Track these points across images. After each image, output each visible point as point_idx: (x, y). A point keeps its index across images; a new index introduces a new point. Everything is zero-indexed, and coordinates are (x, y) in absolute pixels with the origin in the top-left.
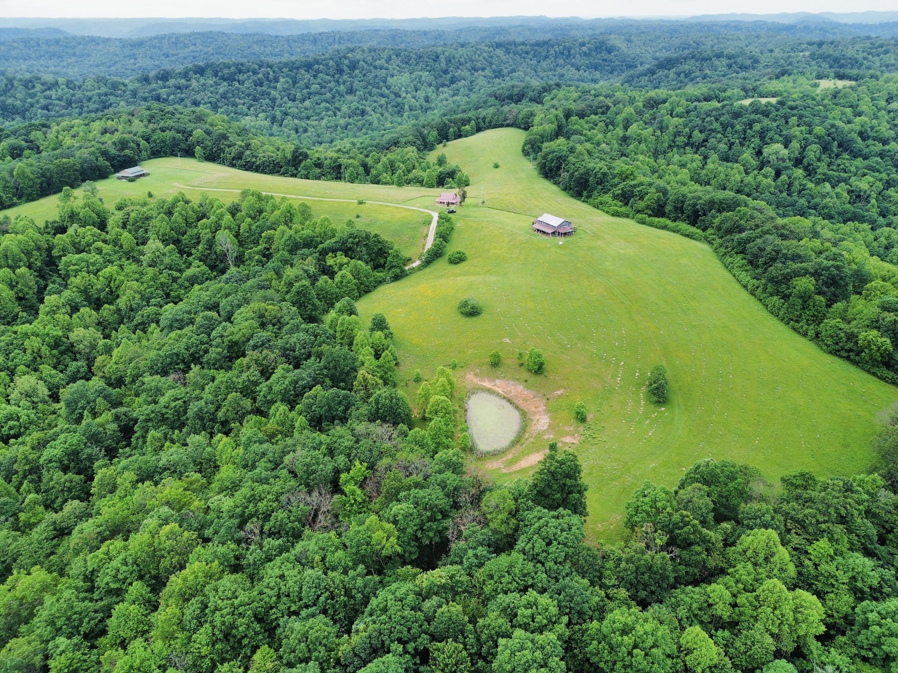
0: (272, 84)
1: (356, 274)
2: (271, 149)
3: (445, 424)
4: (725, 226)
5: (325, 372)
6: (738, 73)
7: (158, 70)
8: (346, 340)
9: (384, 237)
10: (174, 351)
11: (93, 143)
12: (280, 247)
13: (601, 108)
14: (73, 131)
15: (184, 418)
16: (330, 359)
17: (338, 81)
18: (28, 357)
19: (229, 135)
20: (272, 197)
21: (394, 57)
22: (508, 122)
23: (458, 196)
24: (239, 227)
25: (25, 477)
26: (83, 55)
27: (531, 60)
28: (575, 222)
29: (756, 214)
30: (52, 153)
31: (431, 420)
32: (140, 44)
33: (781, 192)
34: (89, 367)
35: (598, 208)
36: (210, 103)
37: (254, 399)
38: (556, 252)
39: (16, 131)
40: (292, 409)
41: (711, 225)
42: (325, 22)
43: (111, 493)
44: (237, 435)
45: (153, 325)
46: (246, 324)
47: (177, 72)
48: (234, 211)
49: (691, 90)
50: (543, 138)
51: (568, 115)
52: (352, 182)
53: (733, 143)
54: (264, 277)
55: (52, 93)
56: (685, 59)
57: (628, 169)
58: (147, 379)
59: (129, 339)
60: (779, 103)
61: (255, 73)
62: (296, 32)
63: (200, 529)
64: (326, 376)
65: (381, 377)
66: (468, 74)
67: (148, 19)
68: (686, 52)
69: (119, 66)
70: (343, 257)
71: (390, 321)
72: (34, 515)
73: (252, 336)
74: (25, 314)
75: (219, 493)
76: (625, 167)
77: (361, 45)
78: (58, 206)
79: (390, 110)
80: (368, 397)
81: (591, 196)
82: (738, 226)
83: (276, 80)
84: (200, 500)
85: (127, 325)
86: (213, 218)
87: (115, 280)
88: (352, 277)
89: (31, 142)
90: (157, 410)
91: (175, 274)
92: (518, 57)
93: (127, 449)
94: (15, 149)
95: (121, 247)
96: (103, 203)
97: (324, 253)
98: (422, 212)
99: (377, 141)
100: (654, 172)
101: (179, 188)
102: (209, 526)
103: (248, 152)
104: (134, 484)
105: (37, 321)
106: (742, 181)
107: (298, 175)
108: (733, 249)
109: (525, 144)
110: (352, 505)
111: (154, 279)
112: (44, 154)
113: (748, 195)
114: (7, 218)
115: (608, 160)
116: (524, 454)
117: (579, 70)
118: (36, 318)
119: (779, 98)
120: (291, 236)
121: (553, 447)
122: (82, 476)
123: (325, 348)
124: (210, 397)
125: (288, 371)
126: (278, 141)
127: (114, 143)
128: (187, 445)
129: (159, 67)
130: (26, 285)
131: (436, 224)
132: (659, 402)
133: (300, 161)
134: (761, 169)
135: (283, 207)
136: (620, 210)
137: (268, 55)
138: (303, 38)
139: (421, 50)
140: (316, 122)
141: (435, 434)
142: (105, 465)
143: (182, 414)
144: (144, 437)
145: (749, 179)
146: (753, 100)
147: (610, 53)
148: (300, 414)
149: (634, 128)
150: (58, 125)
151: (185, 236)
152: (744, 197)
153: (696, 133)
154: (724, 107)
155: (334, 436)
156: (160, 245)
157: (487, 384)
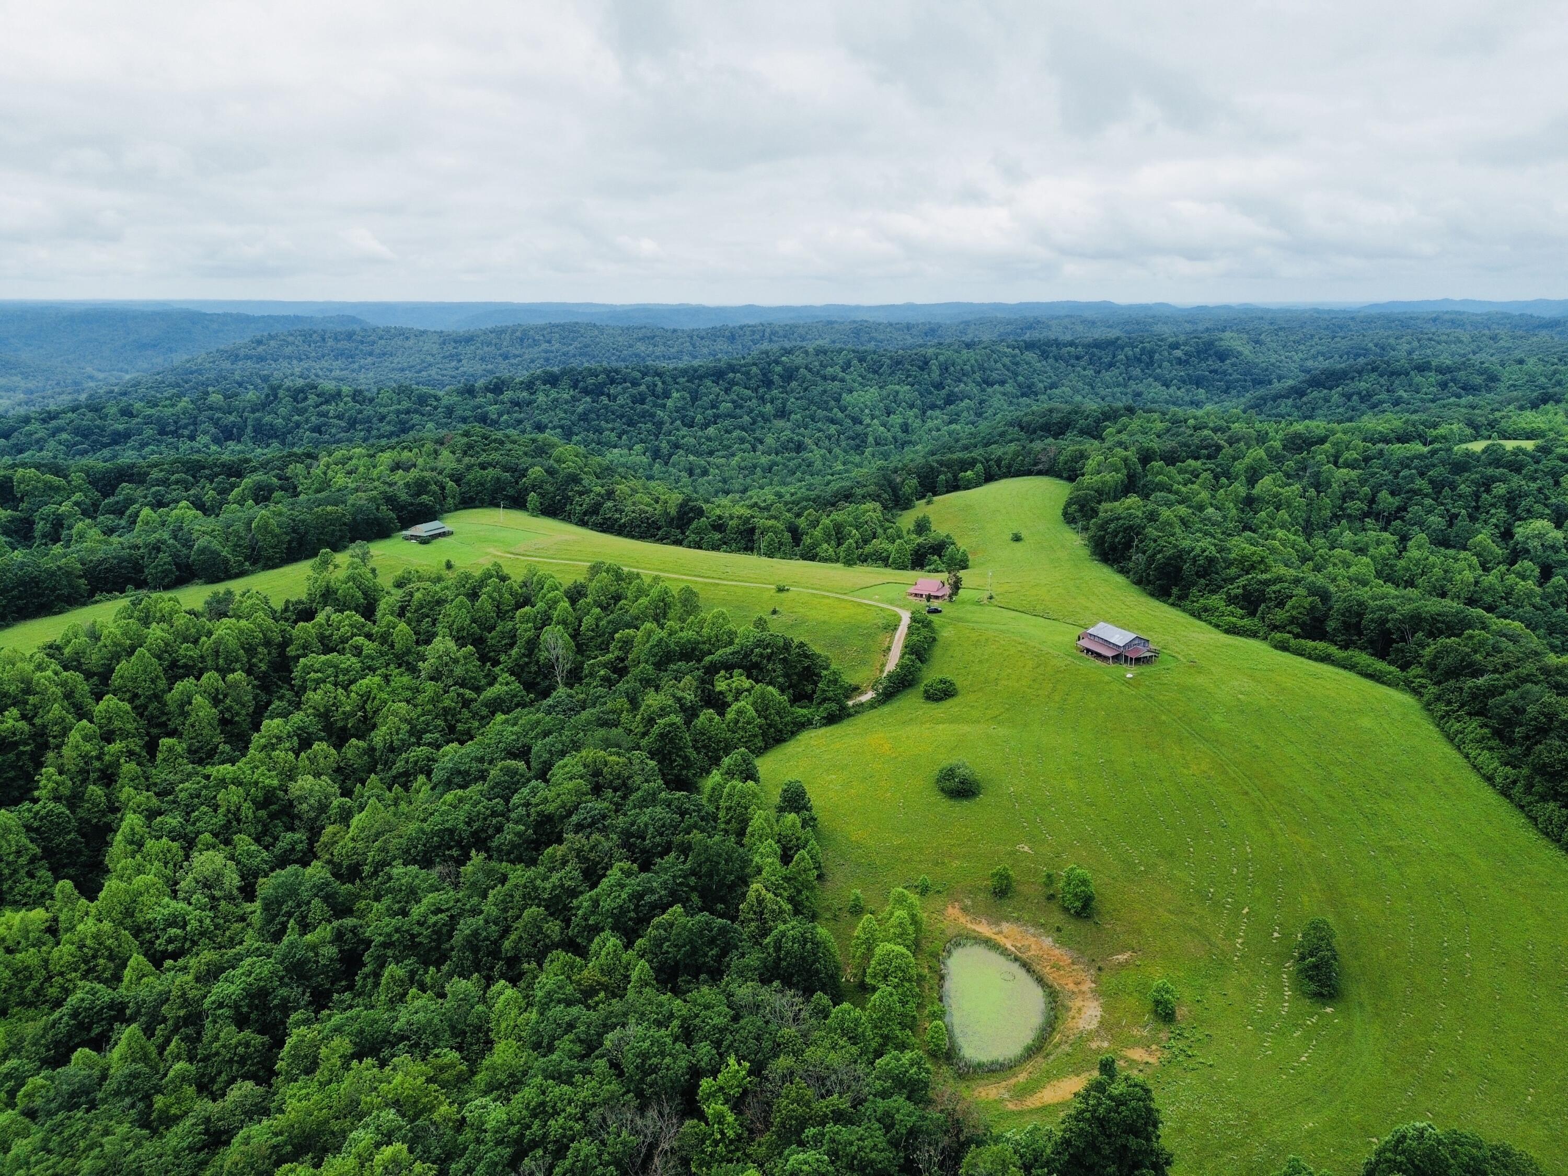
0: (660, 401)
1: (763, 708)
2: (647, 499)
3: (900, 1001)
4: (1443, 663)
5: (692, 881)
6: (1459, 396)
7: (490, 378)
8: (734, 825)
9: (816, 649)
10: (447, 826)
11: (376, 483)
12: (642, 658)
13: (1206, 448)
14: (350, 466)
15: (447, 946)
16: (703, 857)
17: (762, 399)
18: (219, 819)
19: (584, 476)
20: (638, 576)
21: (855, 362)
22: (1040, 467)
23: (947, 586)
24: (580, 621)
25: (175, 1030)
26: (384, 354)
27: (1084, 369)
28: (1156, 640)
29: (1505, 643)
30: (313, 497)
31: (874, 989)
32: (469, 339)
33: (1555, 605)
34: (312, 841)
35: (1199, 618)
36: (562, 427)
37: (567, 922)
38: (1121, 692)
39: (268, 463)
40: (628, 945)
41: (1416, 660)
42: (750, 309)
43: (307, 1074)
44: (530, 986)
45: (421, 778)
46: (570, 785)
47: (517, 380)
48: (575, 594)
49: (1371, 422)
50: (1101, 495)
51: (1146, 457)
52: (770, 555)
53: (1456, 516)
54: (609, 705)
55: (331, 408)
56: (1360, 373)
57: (1253, 554)
58: (398, 870)
59: (380, 799)
60: (1539, 449)
61: (635, 384)
62: (703, 324)
63: (444, 1161)
64: (693, 889)
65: (791, 900)
66: (976, 390)
67: (485, 303)
68: (1362, 360)
69: (433, 372)
70: (743, 678)
71: (814, 796)
72: (179, 1101)
73: (576, 808)
74: (228, 748)
75: (485, 1093)
76: (1249, 549)
77: (804, 344)
78: (308, 579)
79: (844, 444)
80: (765, 935)
81: (1187, 596)
82: (1471, 664)
83: (667, 395)
84: (451, 1104)
85: (382, 775)
86: (540, 605)
87: (374, 698)
88: (754, 713)
89: (287, 479)
90: (405, 927)
91: (469, 694)
92: (1062, 364)
93: (347, 995)
94: (262, 489)
95: (392, 646)
96: (375, 576)
97: (712, 670)
98: (882, 609)
99: (816, 492)
100: (1304, 559)
101: (495, 556)
102: (461, 1156)
103: (610, 504)
104: (346, 1062)
105: (244, 760)
106: (1477, 583)
107: (685, 542)
108: (1462, 706)
109: (1068, 504)
110: (716, 1143)
111: (434, 700)
112: (302, 497)
113: (1490, 609)
114: (229, 593)
115: (1220, 536)
116: (1049, 1076)
117: (1168, 387)
118: (244, 755)
119: (1540, 442)
120: (661, 639)
121: (1107, 1067)
122: (266, 1038)
123: (696, 836)
124: (495, 911)
125: (628, 874)
126: (658, 487)
127: (407, 485)
128: (443, 996)
129: (491, 372)
130: (238, 701)
131: (906, 630)
132: (1321, 995)
133: (691, 520)
134: (1513, 563)
135: (654, 593)
136: (1240, 623)
137: (658, 357)
138: (714, 334)
139: (901, 352)
140: (723, 460)
141: (881, 1019)
142: (307, 1022)
143: (445, 938)
144: (377, 975)
145: (1491, 579)
146: (1489, 442)
147: (1222, 361)
148: (642, 956)
149: (1265, 483)
150: (330, 456)
151: (494, 633)
152: (1480, 611)
153: (1384, 494)
154: (1433, 453)
155: (695, 1003)
156: (451, 645)
157: (984, 929)
